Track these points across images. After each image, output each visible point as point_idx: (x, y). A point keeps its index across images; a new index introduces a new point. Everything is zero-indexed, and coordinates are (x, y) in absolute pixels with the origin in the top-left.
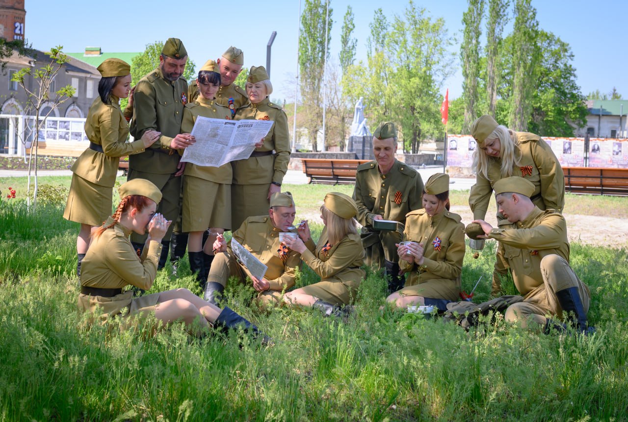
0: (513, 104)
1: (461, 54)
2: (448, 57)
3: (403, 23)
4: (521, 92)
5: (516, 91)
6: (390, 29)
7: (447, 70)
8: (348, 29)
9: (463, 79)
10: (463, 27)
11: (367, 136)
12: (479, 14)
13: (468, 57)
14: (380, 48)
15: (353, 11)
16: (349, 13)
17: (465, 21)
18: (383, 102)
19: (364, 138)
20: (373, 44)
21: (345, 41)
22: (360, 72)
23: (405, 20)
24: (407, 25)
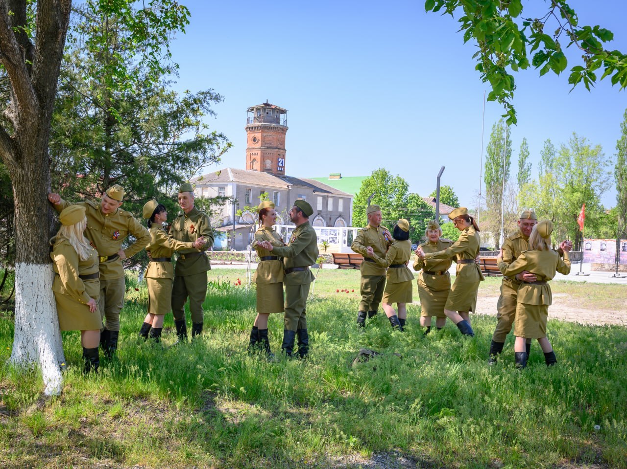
1: (616, 173)
2: (604, 176)
3: (567, 150)
6: (557, 155)
7: (604, 185)
8: (524, 156)
9: (617, 192)
10: (617, 152)
13: (621, 175)
14: (549, 170)
15: (527, 142)
16: (524, 144)
18: (551, 211)
20: (544, 166)
21: (521, 165)
22: (533, 189)
23: (569, 148)
24: (571, 152)
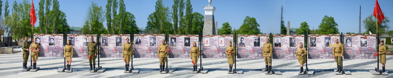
0: (53, 27)
1: (39, 13)
3: (22, 5)
4: (55, 24)
5: (54, 24)
6: (19, 6)
8: (7, 7)
10: (39, 6)
11: (9, 37)
12: (43, 3)
13: (41, 14)
14: (16, 12)
15: (8, 2)
16: (7, 2)
17: (39, 4)
18: (17, 27)
19: (8, 37)
20: (14, 11)
21: (6, 10)
22: (10, 18)
23: (23, 4)
24: (23, 6)
